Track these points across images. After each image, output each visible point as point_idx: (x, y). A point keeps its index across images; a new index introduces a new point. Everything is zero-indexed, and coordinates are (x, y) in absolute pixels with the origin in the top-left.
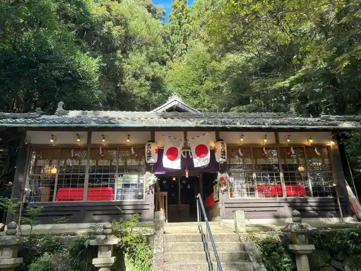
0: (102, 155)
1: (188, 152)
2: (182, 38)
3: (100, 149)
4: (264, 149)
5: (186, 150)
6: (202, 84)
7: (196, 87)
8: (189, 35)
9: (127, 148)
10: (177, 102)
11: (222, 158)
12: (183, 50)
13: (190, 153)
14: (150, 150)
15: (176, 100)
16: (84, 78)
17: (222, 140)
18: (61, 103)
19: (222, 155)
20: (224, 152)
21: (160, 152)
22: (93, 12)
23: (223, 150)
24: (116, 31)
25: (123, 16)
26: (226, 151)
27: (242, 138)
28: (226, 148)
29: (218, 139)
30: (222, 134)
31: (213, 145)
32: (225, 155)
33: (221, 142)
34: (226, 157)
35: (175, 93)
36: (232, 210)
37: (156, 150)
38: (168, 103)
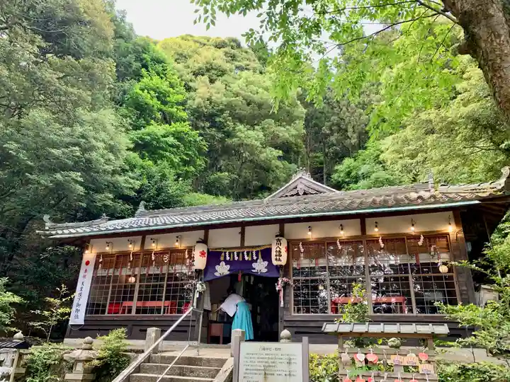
3: (152, 254)
5: (242, 251)
15: (301, 178)
23: (278, 249)
26: (282, 250)
28: (283, 247)
32: (280, 256)
33: (277, 238)
34: (282, 258)
36: (295, 330)
37: (201, 252)
38: (291, 182)
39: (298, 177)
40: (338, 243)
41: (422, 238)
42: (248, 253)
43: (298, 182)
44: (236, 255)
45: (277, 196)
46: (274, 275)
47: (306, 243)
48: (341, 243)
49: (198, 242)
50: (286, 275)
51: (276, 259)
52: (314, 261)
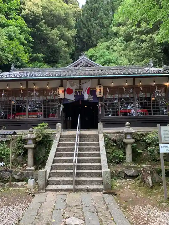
1: (81, 92)
3: (34, 91)
14: (59, 91)
15: (84, 58)
18: (13, 64)
23: (100, 90)
27: (113, 83)
29: (98, 84)
32: (101, 93)
36: (106, 123)
37: (62, 91)
38: (79, 60)
39: (82, 58)
40: (124, 88)
41: (157, 87)
42: (79, 92)
43: (82, 60)
44: (78, 93)
45: (72, 66)
46: (96, 101)
47: (110, 88)
48: (125, 88)
49: (59, 86)
50: (101, 101)
51: (99, 94)
52: (113, 95)
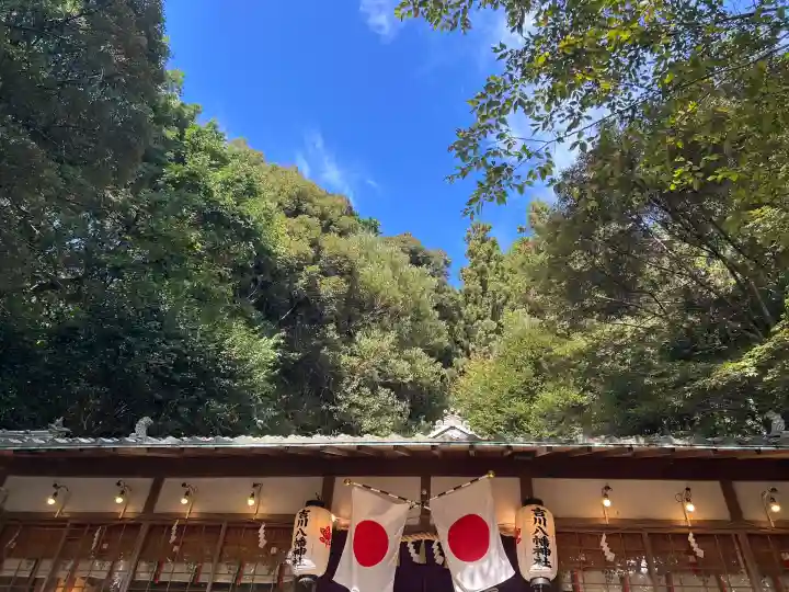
0: (176, 548)
1: (429, 543)
2: (490, 311)
3: (174, 528)
4: (691, 538)
5: (425, 537)
6: (532, 401)
7: (520, 407)
8: (504, 303)
9: (248, 526)
10: (455, 431)
11: (538, 561)
12: (491, 332)
13: (435, 547)
14: (305, 530)
15: (453, 428)
16: (231, 376)
17: (540, 502)
18: (146, 420)
19: (538, 551)
20: (545, 541)
21: (336, 539)
22: (281, 249)
24: (329, 287)
25: (345, 257)
26: (552, 540)
27: (606, 496)
28: (550, 528)
29: (527, 499)
30: (541, 486)
31: (510, 519)
32: (547, 552)
33: (534, 507)
34: (552, 558)
35: (452, 409)
37: (322, 531)
38: (434, 434)
49: (310, 503)
